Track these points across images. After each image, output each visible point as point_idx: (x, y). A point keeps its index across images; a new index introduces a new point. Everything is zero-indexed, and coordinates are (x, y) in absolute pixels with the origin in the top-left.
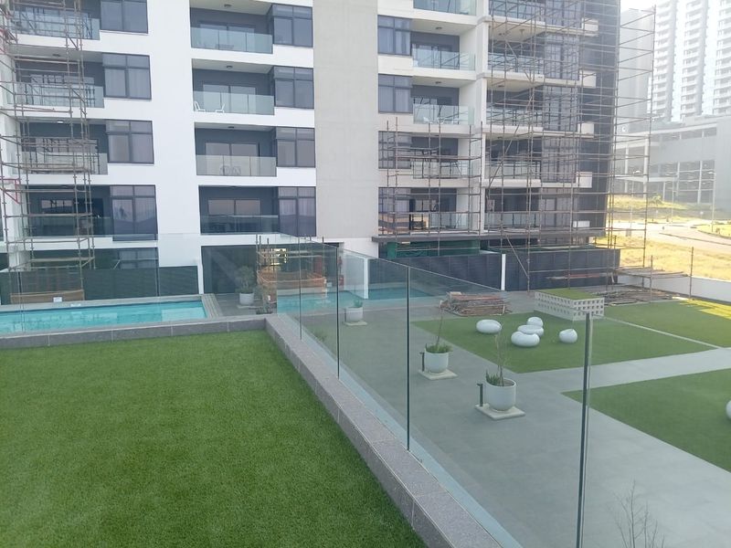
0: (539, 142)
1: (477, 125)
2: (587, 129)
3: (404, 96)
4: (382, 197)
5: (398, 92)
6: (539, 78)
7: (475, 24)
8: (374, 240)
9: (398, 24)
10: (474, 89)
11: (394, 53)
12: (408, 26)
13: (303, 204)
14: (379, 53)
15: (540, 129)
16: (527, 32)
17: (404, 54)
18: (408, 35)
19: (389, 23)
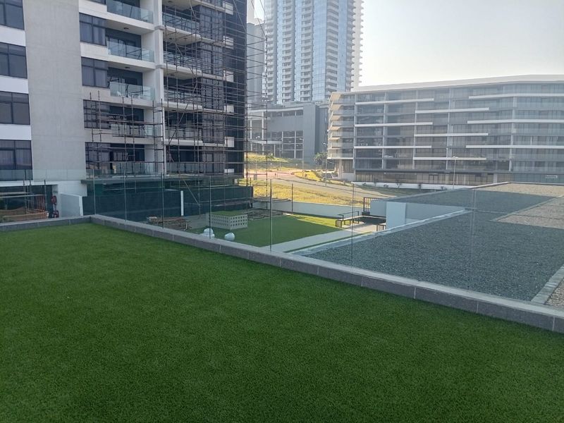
0: (200, 116)
1: (158, 101)
2: (229, 109)
3: (102, 76)
4: (88, 149)
5: (98, 73)
6: (198, 72)
7: (153, 29)
8: (83, 182)
9: (96, 22)
10: (154, 75)
11: (93, 42)
12: (103, 24)
13: (20, 154)
14: (81, 41)
15: (200, 107)
16: (189, 41)
17: (101, 44)
18: (103, 31)
19: (88, 20)
